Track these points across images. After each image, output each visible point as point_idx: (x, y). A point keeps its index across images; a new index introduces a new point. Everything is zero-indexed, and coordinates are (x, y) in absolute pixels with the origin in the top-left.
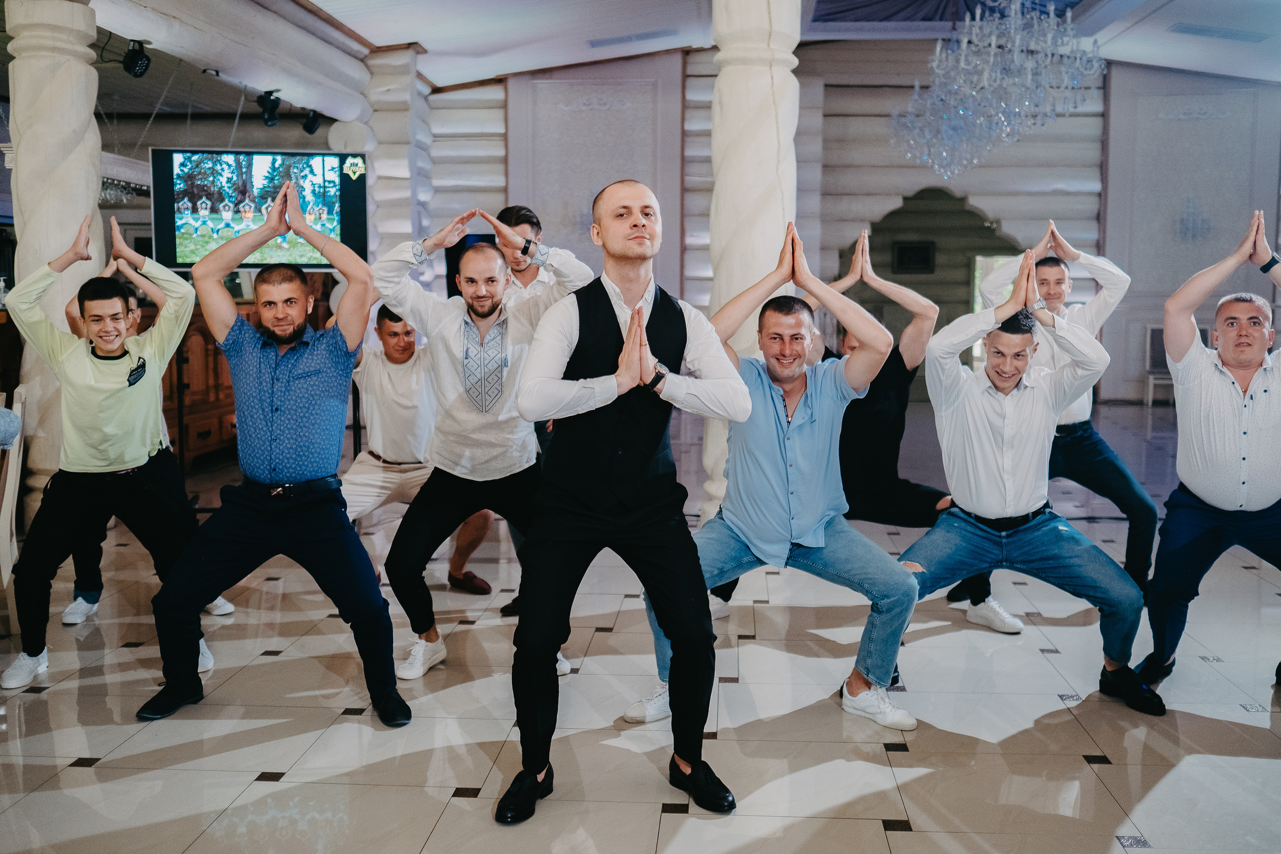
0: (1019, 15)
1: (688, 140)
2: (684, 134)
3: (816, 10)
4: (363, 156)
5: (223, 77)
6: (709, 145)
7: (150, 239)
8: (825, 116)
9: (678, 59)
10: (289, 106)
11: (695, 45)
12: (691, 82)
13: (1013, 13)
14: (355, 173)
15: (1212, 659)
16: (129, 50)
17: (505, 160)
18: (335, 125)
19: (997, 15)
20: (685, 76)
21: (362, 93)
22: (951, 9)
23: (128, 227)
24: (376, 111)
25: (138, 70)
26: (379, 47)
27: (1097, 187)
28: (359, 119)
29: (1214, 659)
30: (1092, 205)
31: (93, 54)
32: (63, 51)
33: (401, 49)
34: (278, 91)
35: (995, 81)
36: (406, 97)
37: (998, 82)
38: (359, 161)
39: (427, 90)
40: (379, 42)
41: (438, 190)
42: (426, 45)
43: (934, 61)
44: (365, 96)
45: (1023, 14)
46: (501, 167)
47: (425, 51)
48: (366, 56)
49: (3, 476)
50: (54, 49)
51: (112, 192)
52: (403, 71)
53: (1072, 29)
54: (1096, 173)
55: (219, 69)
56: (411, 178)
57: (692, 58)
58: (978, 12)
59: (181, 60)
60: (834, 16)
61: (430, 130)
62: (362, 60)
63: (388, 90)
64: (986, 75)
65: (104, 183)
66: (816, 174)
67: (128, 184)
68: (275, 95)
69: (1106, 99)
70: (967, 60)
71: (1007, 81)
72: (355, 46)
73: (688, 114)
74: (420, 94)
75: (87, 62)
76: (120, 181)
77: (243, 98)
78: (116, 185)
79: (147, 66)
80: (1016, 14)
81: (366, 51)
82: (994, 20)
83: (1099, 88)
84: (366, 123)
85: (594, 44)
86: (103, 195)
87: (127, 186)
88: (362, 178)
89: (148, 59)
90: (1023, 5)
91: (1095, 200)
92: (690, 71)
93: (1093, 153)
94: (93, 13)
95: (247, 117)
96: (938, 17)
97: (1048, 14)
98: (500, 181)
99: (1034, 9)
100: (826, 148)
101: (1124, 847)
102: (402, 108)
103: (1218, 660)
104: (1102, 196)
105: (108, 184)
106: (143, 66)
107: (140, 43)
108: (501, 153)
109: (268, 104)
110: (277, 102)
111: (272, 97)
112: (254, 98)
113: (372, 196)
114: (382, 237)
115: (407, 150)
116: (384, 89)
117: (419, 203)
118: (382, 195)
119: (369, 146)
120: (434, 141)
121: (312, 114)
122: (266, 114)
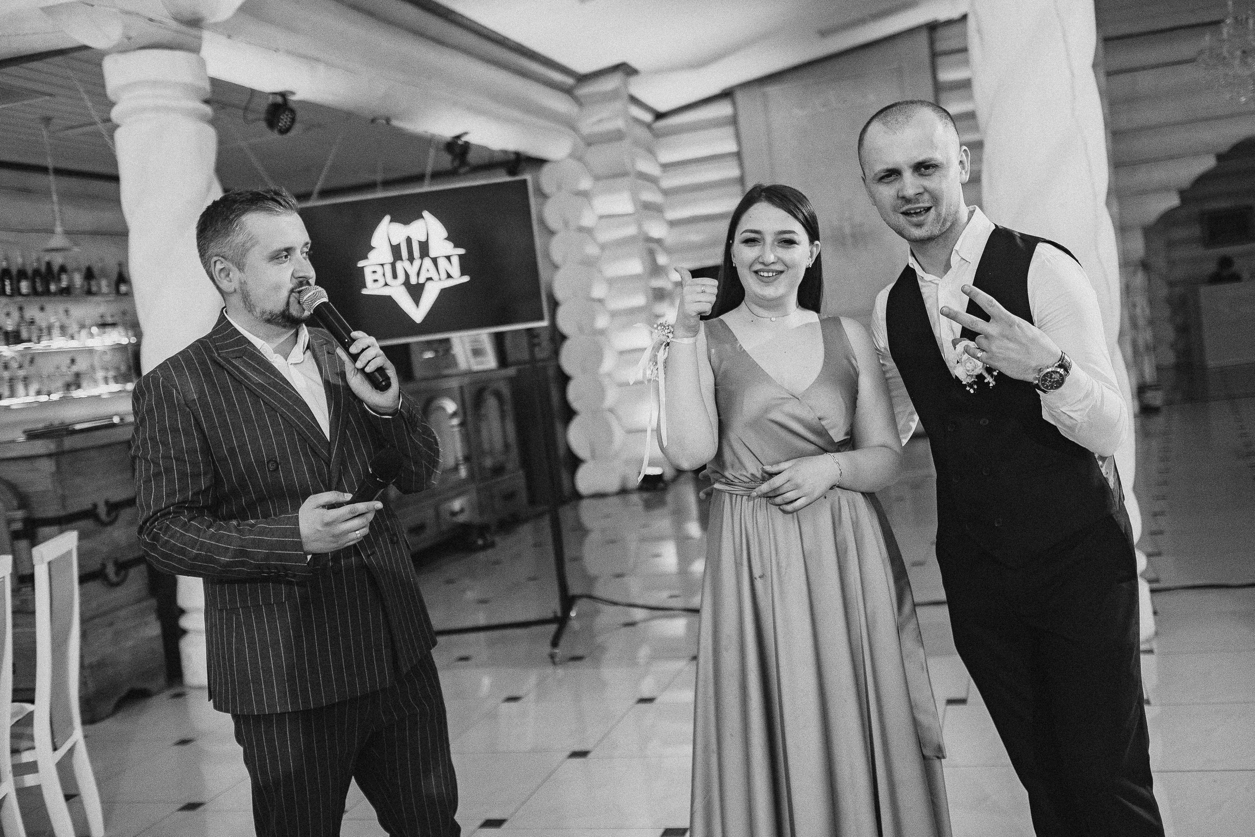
5: (395, 123)
8: (1108, 74)
9: (923, 39)
11: (942, 18)
12: (941, 60)
16: (271, 105)
17: (741, 181)
18: (546, 169)
20: (934, 55)
21: (572, 128)
24: (589, 144)
25: (283, 126)
26: (583, 75)
28: (571, 155)
31: (208, 110)
32: (168, 109)
33: (609, 72)
34: (466, 133)
36: (620, 124)
39: (648, 117)
40: (583, 67)
41: (673, 224)
42: (634, 63)
44: (576, 130)
47: (636, 72)
48: (573, 87)
50: (157, 109)
52: (613, 95)
55: (388, 116)
56: (634, 213)
57: (941, 33)
59: (349, 114)
61: (656, 160)
62: (568, 91)
68: (465, 139)
72: (557, 77)
74: (637, 121)
75: (200, 119)
77: (432, 149)
79: (293, 120)
81: (570, 81)
84: (579, 159)
85: (824, 33)
89: (292, 111)
92: (941, 46)
94: (204, 62)
100: (1112, 113)
102: (617, 136)
106: (288, 121)
107: (283, 95)
108: (737, 173)
109: (457, 150)
110: (467, 146)
111: (460, 142)
112: (441, 146)
113: (594, 240)
114: (611, 282)
115: (626, 181)
116: (595, 119)
117: (649, 240)
118: (606, 235)
119: (585, 184)
120: (664, 172)
121: (514, 157)
122: (458, 165)
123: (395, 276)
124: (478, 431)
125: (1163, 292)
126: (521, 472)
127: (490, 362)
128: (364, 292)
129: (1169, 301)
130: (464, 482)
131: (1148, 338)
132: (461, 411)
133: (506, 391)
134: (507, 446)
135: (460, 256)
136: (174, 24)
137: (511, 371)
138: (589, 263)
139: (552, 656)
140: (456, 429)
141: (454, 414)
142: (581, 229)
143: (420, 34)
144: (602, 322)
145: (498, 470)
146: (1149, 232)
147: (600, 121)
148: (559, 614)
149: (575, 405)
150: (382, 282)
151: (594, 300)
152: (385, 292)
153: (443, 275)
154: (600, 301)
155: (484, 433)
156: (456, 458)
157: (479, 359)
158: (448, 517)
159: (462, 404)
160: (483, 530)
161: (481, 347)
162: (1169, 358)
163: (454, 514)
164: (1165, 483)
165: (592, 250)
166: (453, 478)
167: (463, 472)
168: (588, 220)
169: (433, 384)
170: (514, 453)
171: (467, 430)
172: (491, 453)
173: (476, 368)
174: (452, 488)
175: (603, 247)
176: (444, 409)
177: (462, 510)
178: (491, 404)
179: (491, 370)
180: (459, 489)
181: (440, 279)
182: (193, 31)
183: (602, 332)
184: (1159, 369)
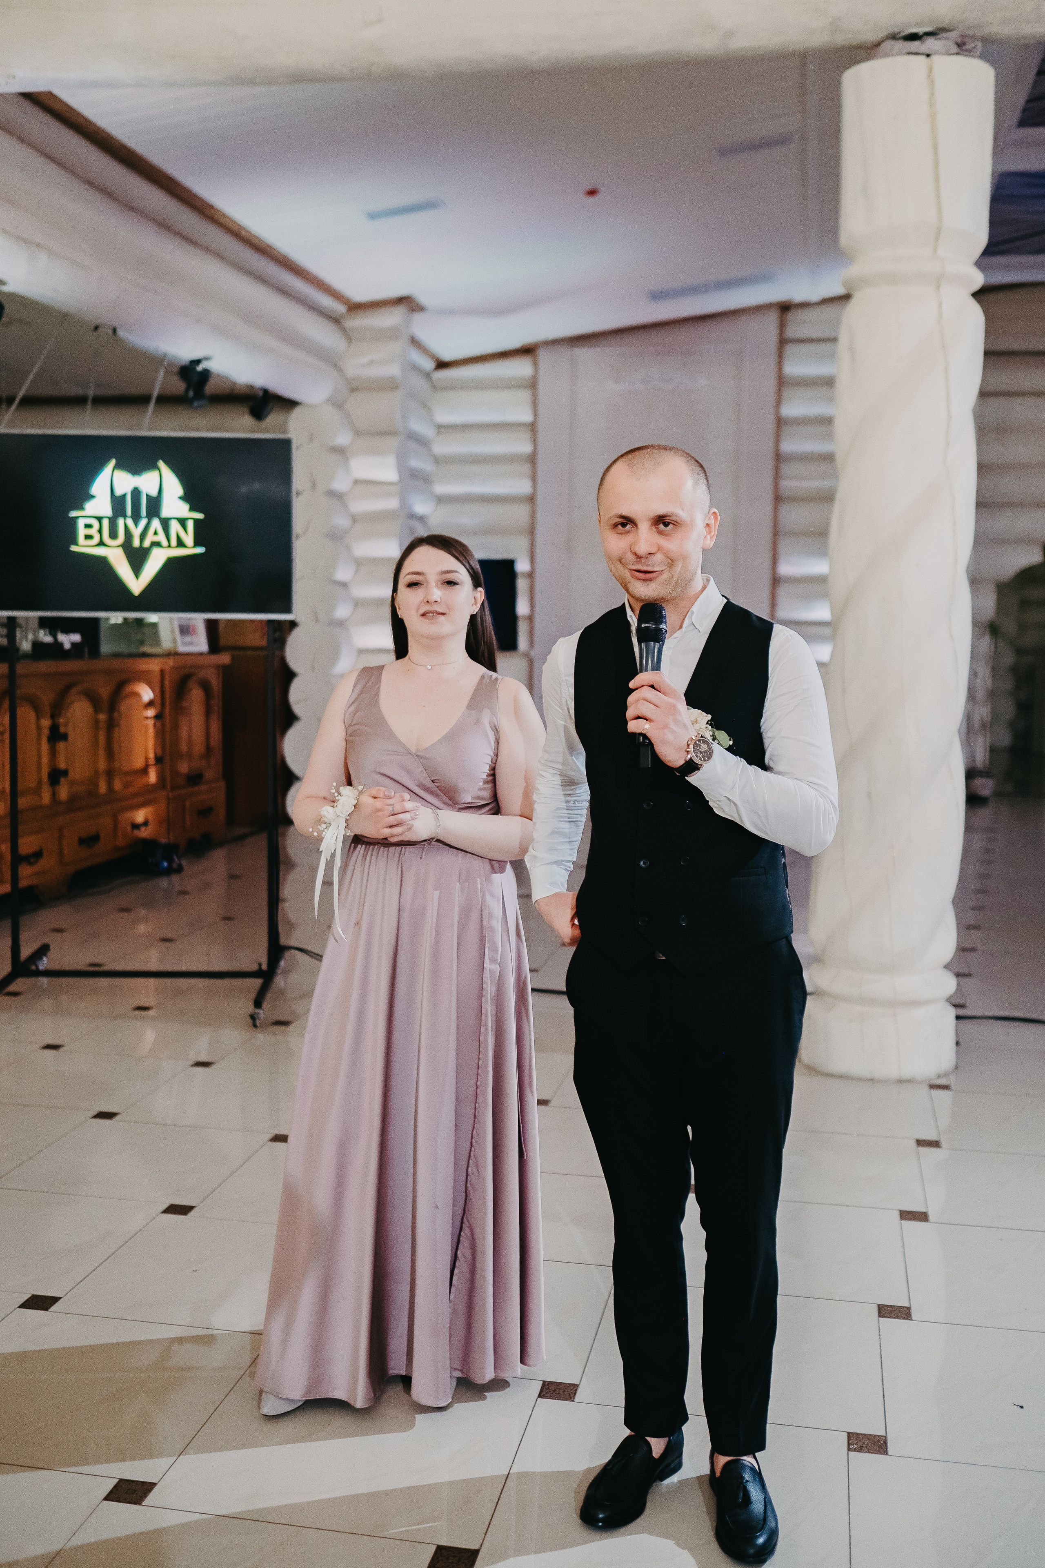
1: (787, 429)
2: (780, 422)
5: (123, 335)
9: (771, 320)
10: (225, 384)
11: (798, 298)
12: (789, 349)
17: (532, 459)
18: (297, 412)
20: (783, 342)
21: (335, 366)
24: (353, 390)
26: (357, 304)
28: (330, 401)
33: (389, 304)
34: (207, 358)
36: (394, 370)
39: (429, 365)
40: (359, 295)
41: (441, 500)
42: (422, 298)
44: (339, 370)
46: (526, 468)
47: (422, 309)
48: (343, 316)
52: (391, 335)
55: (115, 325)
56: (399, 482)
57: (793, 316)
59: (65, 313)
61: (432, 417)
62: (336, 320)
63: (371, 361)
68: (204, 365)
72: (326, 302)
73: (786, 392)
74: (416, 368)
77: (161, 371)
81: (341, 308)
84: (340, 407)
85: (656, 296)
92: (792, 332)
95: (165, 399)
98: (523, 487)
102: (389, 385)
108: (527, 448)
109: (195, 379)
110: (206, 375)
111: (200, 368)
112: (176, 370)
113: (346, 507)
114: (359, 563)
115: (393, 443)
116: (365, 359)
117: (412, 516)
118: (360, 505)
119: (343, 439)
120: (439, 433)
121: (261, 393)
122: (191, 394)
123: (113, 535)
124: (176, 727)
125: (1008, 659)
126: (222, 784)
127: (200, 643)
128: (74, 548)
129: (1014, 670)
130: (153, 788)
131: (985, 715)
132: (158, 702)
133: (215, 682)
134: (208, 748)
135: (197, 522)
137: (225, 659)
138: (336, 537)
139: (253, 1017)
140: (151, 722)
141: (150, 704)
142: (332, 494)
143: (165, 227)
144: (342, 611)
145: (195, 778)
146: (1004, 589)
147: (371, 363)
148: (264, 967)
149: (297, 709)
150: (96, 540)
151: (336, 583)
152: (100, 552)
153: (174, 542)
154: (344, 585)
155: (184, 733)
156: (147, 759)
157: (188, 639)
158: (129, 829)
159: (161, 693)
160: (170, 850)
161: (191, 624)
162: (1005, 738)
163: (136, 826)
164: (983, 891)
165: (341, 521)
166: (140, 782)
167: (152, 777)
168: (341, 484)
169: (129, 663)
170: (217, 759)
171: (163, 725)
172: (190, 755)
173: (182, 649)
174: (135, 795)
175: (354, 519)
176: (137, 695)
177: (146, 823)
178: (196, 695)
179: (201, 654)
180: (145, 797)
181: (169, 546)
183: (341, 624)
184: (993, 750)
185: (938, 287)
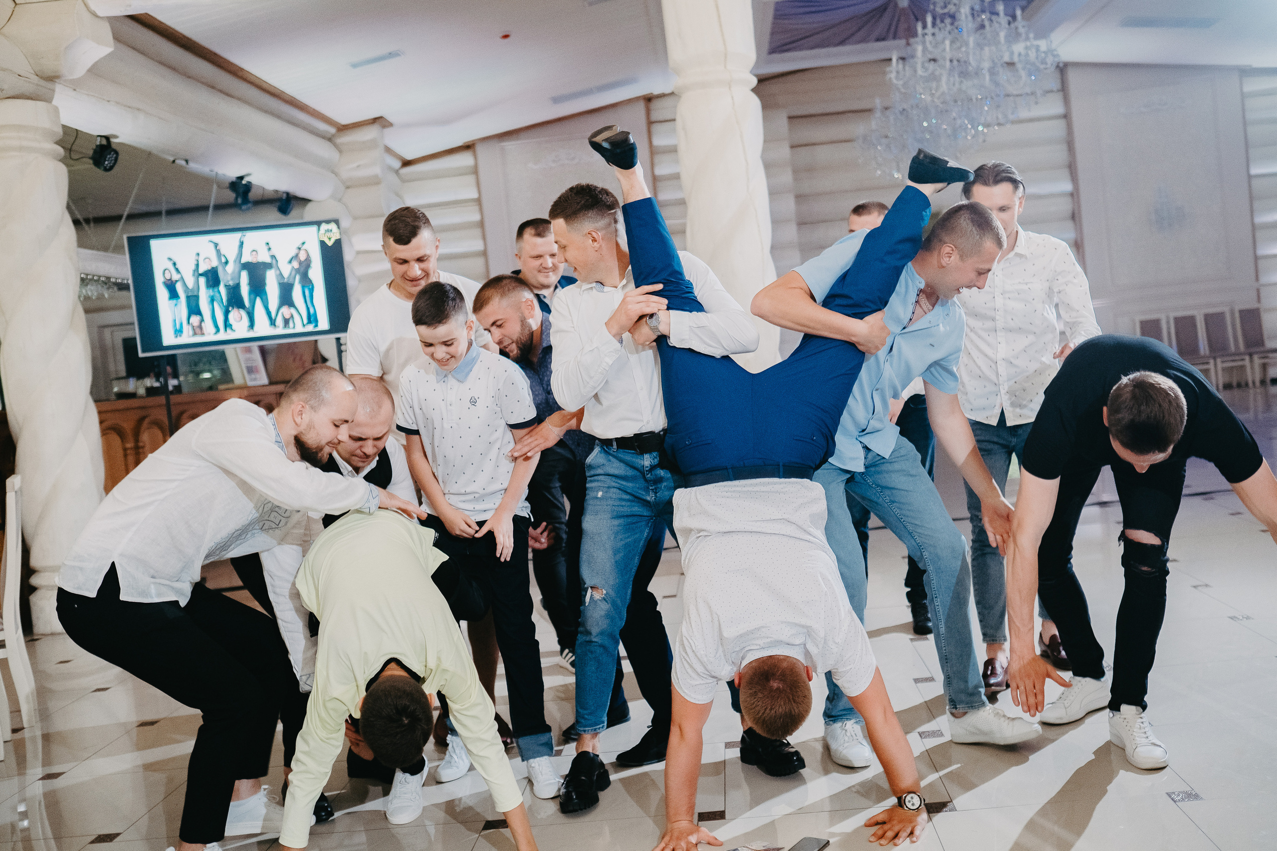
0: (970, 18)
1: (659, 184)
2: (656, 180)
3: (770, 43)
4: (337, 222)
5: (193, 166)
6: (680, 188)
7: (135, 339)
8: (792, 147)
9: (641, 106)
10: (261, 192)
11: (656, 92)
12: (656, 128)
13: (963, 17)
14: (330, 239)
15: (1241, 618)
16: (97, 146)
17: (481, 224)
18: (310, 205)
19: (948, 21)
20: (650, 123)
21: (333, 172)
22: (903, 26)
23: (114, 328)
24: (348, 188)
25: (107, 165)
26: (344, 126)
27: (1068, 187)
28: (332, 197)
29: (1243, 618)
30: (1065, 206)
31: (61, 151)
32: (30, 150)
33: (367, 124)
34: (248, 175)
35: (954, 84)
36: (377, 170)
37: (957, 85)
38: (333, 226)
39: (397, 164)
40: (344, 120)
42: (390, 118)
43: (891, 72)
44: (336, 174)
45: (973, 15)
46: (477, 232)
47: (391, 125)
48: (333, 136)
49: (2, 568)
50: (21, 149)
51: (92, 288)
52: (371, 145)
53: (1024, 27)
54: (1066, 173)
55: (187, 158)
57: (655, 104)
58: (929, 19)
59: (150, 153)
60: (788, 47)
62: (330, 139)
63: (358, 166)
64: (944, 79)
65: (82, 280)
66: (789, 205)
67: (108, 278)
68: (246, 179)
69: (1066, 101)
70: (923, 67)
71: (967, 84)
72: (322, 126)
73: (657, 159)
74: (390, 168)
75: (55, 158)
76: (100, 276)
77: (215, 187)
78: (96, 281)
79: (116, 160)
80: (966, 17)
81: (332, 130)
82: (946, 26)
83: (1058, 91)
84: (340, 200)
85: (556, 100)
86: (84, 291)
87: (107, 281)
88: (338, 243)
89: (116, 153)
90: (972, 9)
91: (1069, 200)
92: (655, 116)
93: (1060, 154)
94: (56, 110)
95: (220, 207)
96: (891, 35)
97: (997, 14)
98: (478, 246)
99: (983, 11)
100: (796, 179)
101: (1175, 802)
102: (374, 181)
103: (1248, 618)
104: (1074, 195)
105: (87, 281)
106: (112, 160)
107: (107, 138)
108: (477, 217)
109: (241, 190)
110: (248, 186)
111: (244, 182)
112: (226, 185)
113: (353, 271)
116: (354, 165)
118: (363, 269)
121: (285, 196)
122: (240, 201)
127: (262, 379)
136: (35, 79)
157: (253, 376)
161: (254, 365)
168: (347, 255)
173: (250, 383)
179: (263, 386)
182: (49, 85)
185: (730, 88)
